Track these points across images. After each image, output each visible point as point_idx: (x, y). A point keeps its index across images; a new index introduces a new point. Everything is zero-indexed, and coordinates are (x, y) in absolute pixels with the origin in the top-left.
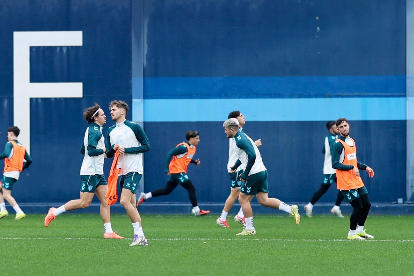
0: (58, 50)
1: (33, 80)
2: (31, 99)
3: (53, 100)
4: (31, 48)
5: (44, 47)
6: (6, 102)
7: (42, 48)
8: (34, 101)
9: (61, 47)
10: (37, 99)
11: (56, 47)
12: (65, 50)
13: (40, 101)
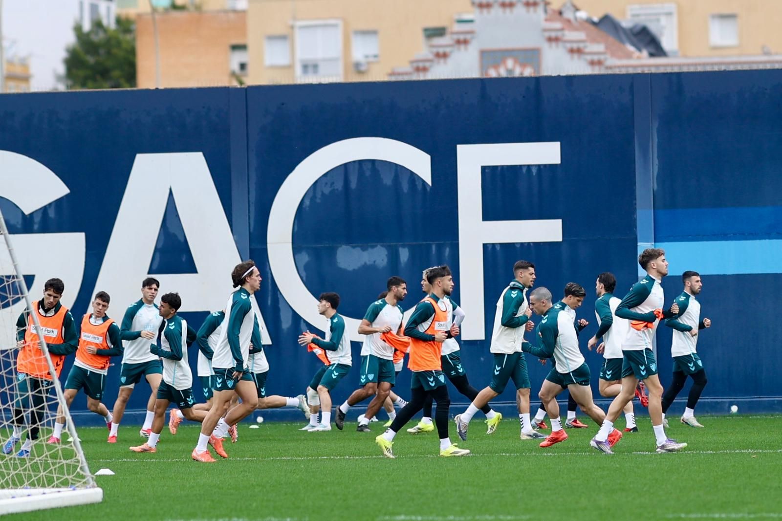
0: (524, 170)
1: (487, 216)
2: (485, 246)
3: (518, 246)
4: (484, 169)
5: (503, 167)
6: (447, 251)
7: (499, 169)
8: (490, 247)
9: (529, 167)
10: (493, 245)
11: (521, 166)
12: (534, 171)
13: (498, 248)
